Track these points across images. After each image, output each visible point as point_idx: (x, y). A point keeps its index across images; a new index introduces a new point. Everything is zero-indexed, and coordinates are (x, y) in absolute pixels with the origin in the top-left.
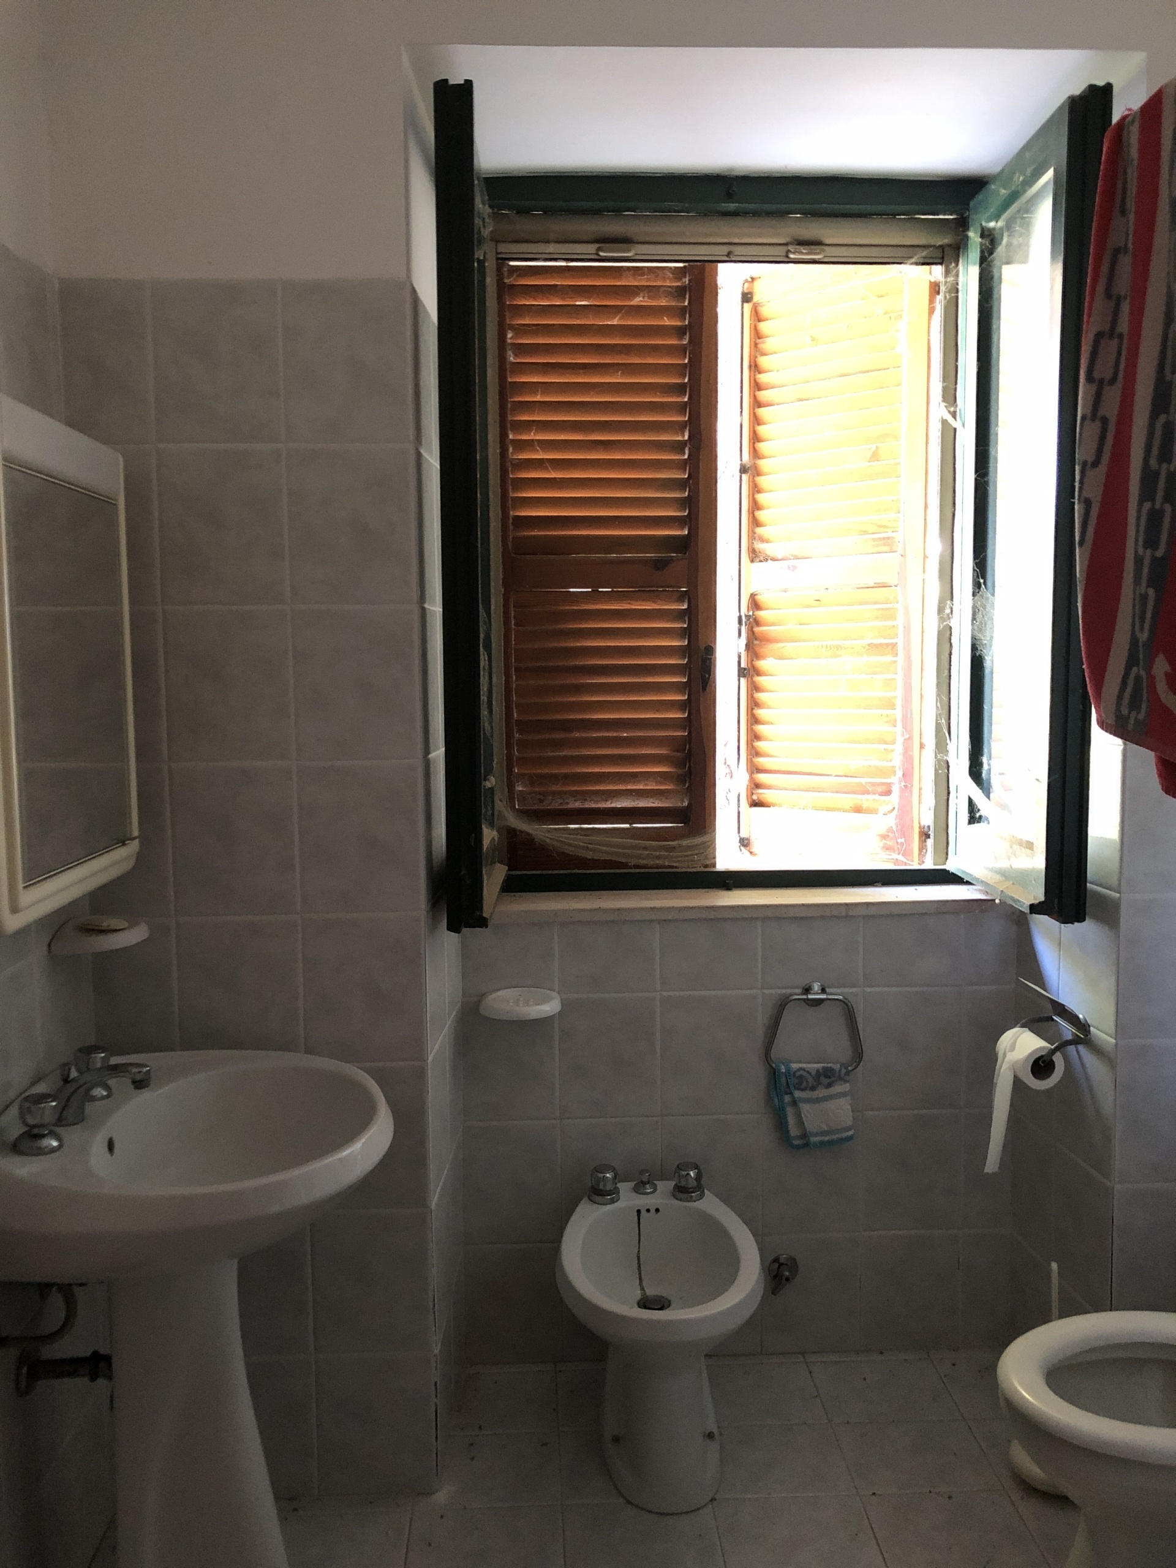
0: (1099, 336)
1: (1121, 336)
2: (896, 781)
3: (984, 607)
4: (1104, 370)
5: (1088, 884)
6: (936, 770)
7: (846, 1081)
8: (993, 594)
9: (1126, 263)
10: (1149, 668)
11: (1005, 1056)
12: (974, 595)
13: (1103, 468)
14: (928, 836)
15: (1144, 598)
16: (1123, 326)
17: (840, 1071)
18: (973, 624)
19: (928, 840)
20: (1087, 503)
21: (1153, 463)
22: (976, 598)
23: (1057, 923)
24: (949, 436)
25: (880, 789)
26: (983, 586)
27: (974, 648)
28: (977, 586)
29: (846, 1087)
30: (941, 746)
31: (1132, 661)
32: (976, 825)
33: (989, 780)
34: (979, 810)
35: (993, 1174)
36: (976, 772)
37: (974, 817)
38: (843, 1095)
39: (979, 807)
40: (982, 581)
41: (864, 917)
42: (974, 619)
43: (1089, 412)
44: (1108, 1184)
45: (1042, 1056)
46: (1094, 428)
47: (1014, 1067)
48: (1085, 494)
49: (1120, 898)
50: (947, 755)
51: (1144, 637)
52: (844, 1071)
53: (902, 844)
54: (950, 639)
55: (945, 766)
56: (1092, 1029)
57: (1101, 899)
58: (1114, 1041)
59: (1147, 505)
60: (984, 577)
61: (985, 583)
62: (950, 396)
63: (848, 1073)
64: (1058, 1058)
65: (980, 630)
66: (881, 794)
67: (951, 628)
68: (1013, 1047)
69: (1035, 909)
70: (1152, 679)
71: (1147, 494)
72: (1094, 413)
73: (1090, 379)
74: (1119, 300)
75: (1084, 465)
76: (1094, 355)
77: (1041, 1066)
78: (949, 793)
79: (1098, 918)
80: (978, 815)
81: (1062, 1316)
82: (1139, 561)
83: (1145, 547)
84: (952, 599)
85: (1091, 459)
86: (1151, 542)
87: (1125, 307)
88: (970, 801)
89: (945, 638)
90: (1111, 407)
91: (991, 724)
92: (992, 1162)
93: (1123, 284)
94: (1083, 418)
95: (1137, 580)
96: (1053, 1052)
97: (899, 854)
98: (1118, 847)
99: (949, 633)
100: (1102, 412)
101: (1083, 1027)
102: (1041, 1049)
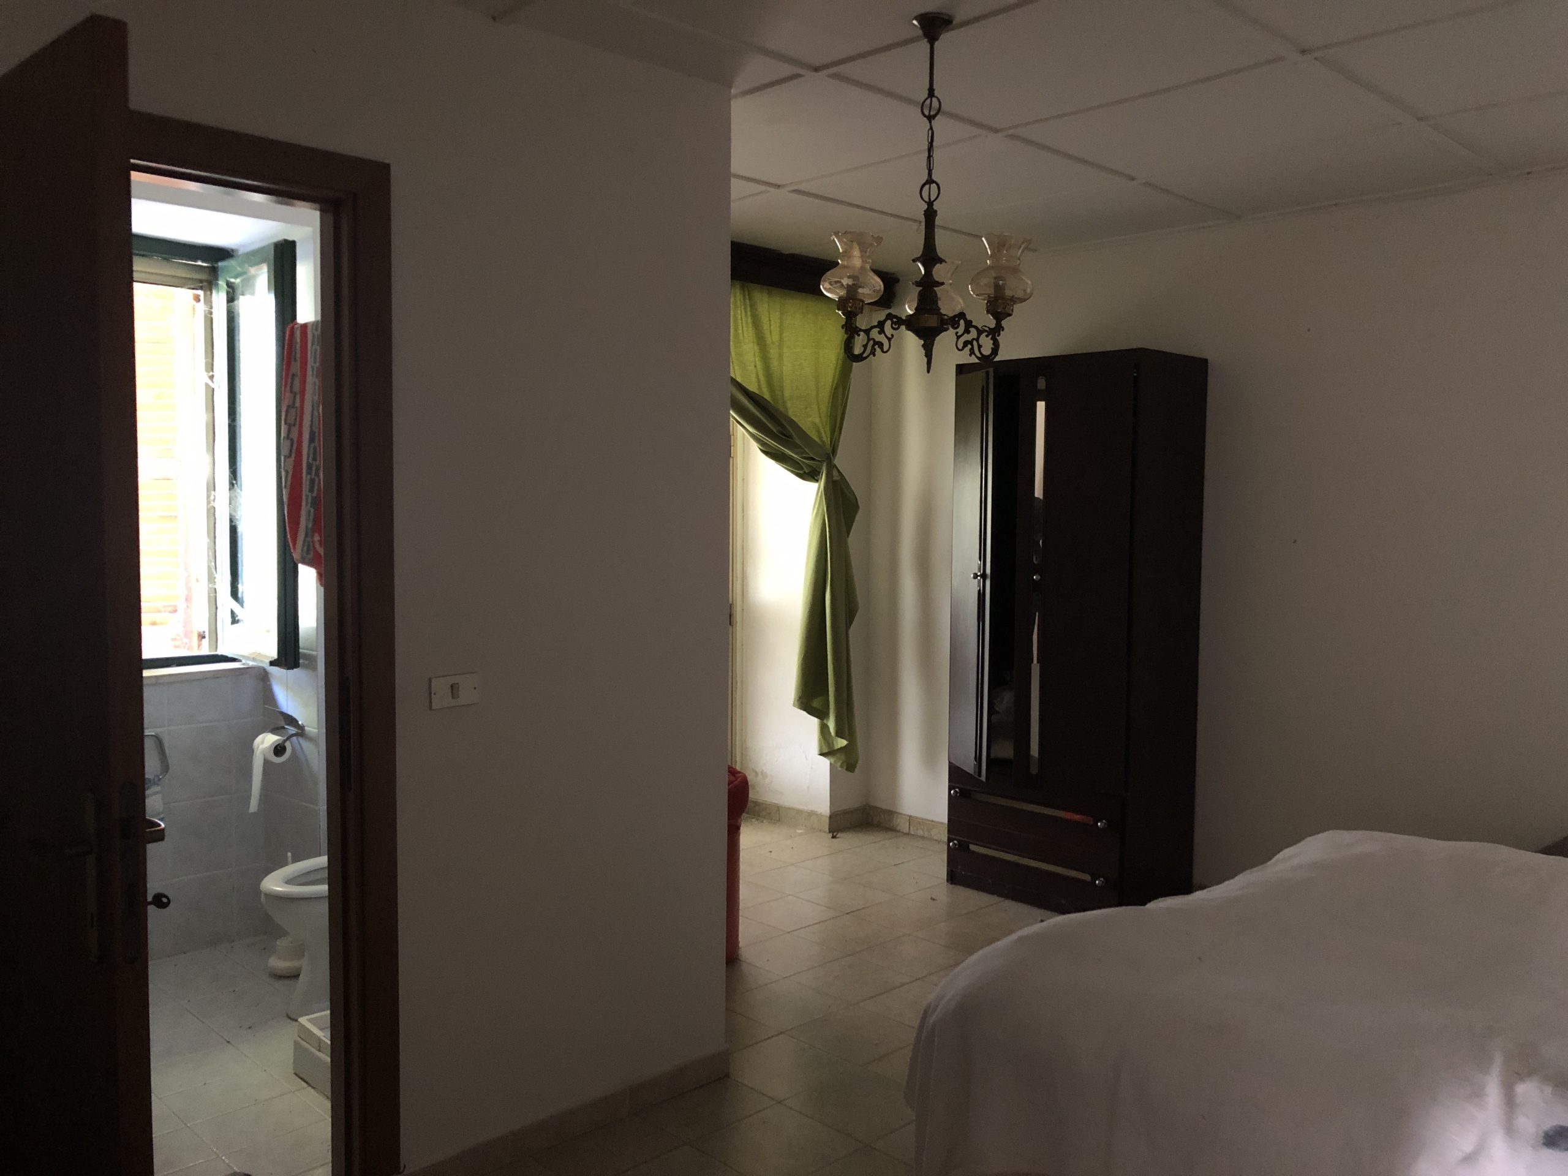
0: (289, 407)
1: (296, 408)
2: (181, 605)
3: (236, 497)
4: (291, 421)
5: (301, 650)
6: (209, 594)
7: (158, 785)
8: (241, 490)
9: (297, 381)
10: (313, 537)
11: (258, 747)
12: (230, 489)
13: (293, 458)
14: (204, 637)
15: (309, 511)
16: (298, 404)
17: (154, 779)
18: (230, 507)
19: (203, 640)
20: (287, 472)
21: (310, 461)
22: (231, 492)
23: (285, 670)
24: (211, 393)
25: (170, 609)
26: (236, 485)
27: (231, 521)
28: (232, 485)
29: (158, 788)
30: (211, 579)
31: (306, 535)
32: (236, 625)
33: (242, 597)
34: (237, 616)
35: (255, 813)
36: (234, 593)
37: (234, 620)
38: (157, 793)
39: (237, 614)
40: (234, 482)
41: (168, 683)
42: (230, 504)
43: (286, 435)
44: (317, 808)
45: (279, 744)
46: (288, 443)
47: (264, 753)
48: (286, 468)
49: (317, 655)
50: (215, 585)
51: (310, 526)
52: (156, 779)
53: (186, 643)
54: (214, 515)
55: (214, 591)
56: (306, 728)
57: (307, 657)
58: (317, 730)
59: (309, 477)
60: (235, 478)
61: (237, 484)
62: (210, 366)
63: (159, 780)
64: (288, 745)
65: (235, 511)
66: (170, 612)
67: (214, 508)
68: (263, 742)
69: (272, 663)
70: (313, 542)
71: (309, 472)
72: (288, 437)
73: (286, 423)
74: (296, 394)
75: (285, 457)
76: (286, 415)
77: (279, 750)
78: (217, 608)
79: (306, 667)
80: (237, 619)
81: (293, 863)
82: (307, 496)
83: (309, 492)
84: (214, 490)
85: (287, 453)
86: (311, 490)
87: (298, 397)
88: (232, 612)
89: (212, 512)
90: (294, 435)
91: (242, 566)
92: (254, 805)
93: (297, 388)
94: (284, 438)
95: (307, 505)
96: (285, 741)
97: (184, 648)
98: (315, 629)
99: (213, 511)
100: (291, 436)
101: (301, 728)
102: (278, 740)
